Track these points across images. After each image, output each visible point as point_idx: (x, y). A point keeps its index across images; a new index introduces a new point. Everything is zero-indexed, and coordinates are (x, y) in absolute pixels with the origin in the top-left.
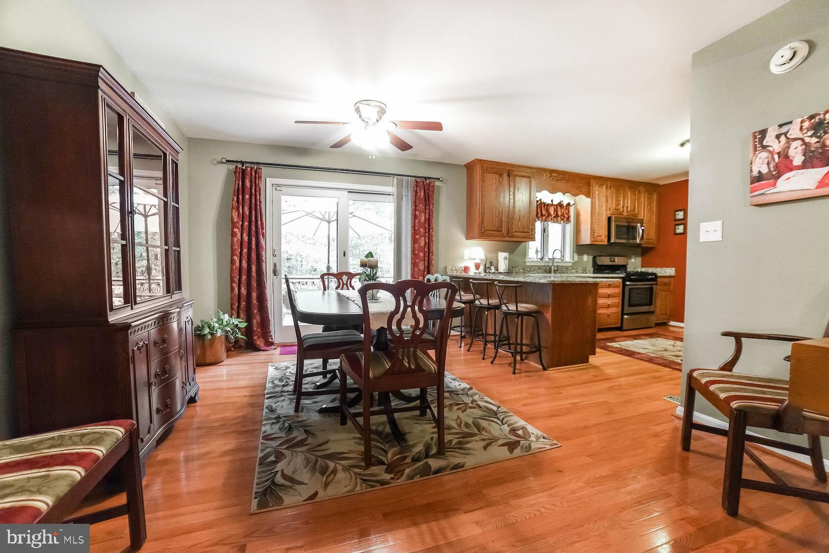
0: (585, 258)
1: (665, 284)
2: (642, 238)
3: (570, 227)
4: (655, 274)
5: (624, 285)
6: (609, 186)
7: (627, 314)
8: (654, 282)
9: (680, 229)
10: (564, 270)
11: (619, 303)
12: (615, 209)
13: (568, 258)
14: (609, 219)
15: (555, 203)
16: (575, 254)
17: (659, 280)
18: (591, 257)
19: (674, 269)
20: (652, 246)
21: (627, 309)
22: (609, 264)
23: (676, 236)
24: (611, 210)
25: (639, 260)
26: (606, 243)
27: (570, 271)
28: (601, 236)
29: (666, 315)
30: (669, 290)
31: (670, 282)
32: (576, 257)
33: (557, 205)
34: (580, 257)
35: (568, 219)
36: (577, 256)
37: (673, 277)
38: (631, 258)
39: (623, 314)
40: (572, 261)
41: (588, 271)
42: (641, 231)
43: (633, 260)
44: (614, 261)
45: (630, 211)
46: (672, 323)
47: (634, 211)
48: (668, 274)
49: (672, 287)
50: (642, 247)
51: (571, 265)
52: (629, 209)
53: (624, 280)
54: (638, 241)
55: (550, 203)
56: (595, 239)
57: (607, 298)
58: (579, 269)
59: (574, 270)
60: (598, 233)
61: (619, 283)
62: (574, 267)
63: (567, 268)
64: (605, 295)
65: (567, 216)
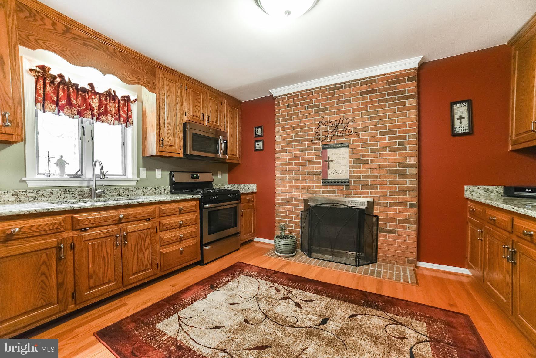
0: (159, 174)
1: (249, 201)
2: (225, 153)
3: (132, 132)
4: (238, 192)
5: (202, 208)
6: (185, 85)
7: (207, 244)
8: (237, 202)
9: (260, 145)
10: (121, 191)
11: (196, 232)
12: (193, 115)
13: (130, 175)
14: (185, 125)
15: (99, 90)
16: (141, 169)
17: (242, 197)
18: (167, 173)
19: (255, 185)
20: (236, 162)
21: (208, 238)
22: (190, 181)
23: (256, 152)
24: (188, 115)
25: (226, 176)
26: (181, 155)
27: (131, 193)
28: (174, 146)
29: (251, 232)
30: (252, 207)
31: (253, 198)
32: (143, 174)
33: (102, 94)
34: (150, 173)
35: (128, 119)
36: (145, 172)
37: (255, 193)
38: (217, 174)
39: (202, 245)
40: (135, 178)
41: (163, 189)
42: (223, 145)
43: (220, 177)
44: (197, 177)
45: (211, 121)
46: (257, 239)
47: (216, 122)
48: (251, 191)
49: (254, 203)
50: (227, 163)
51: (134, 183)
52: (210, 119)
53: (202, 202)
54: (220, 155)
56: (163, 149)
57: (178, 229)
58: (149, 189)
59: (140, 190)
60: (168, 142)
61: (193, 206)
62: (140, 187)
63: (127, 188)
64: (174, 226)
65: (125, 116)
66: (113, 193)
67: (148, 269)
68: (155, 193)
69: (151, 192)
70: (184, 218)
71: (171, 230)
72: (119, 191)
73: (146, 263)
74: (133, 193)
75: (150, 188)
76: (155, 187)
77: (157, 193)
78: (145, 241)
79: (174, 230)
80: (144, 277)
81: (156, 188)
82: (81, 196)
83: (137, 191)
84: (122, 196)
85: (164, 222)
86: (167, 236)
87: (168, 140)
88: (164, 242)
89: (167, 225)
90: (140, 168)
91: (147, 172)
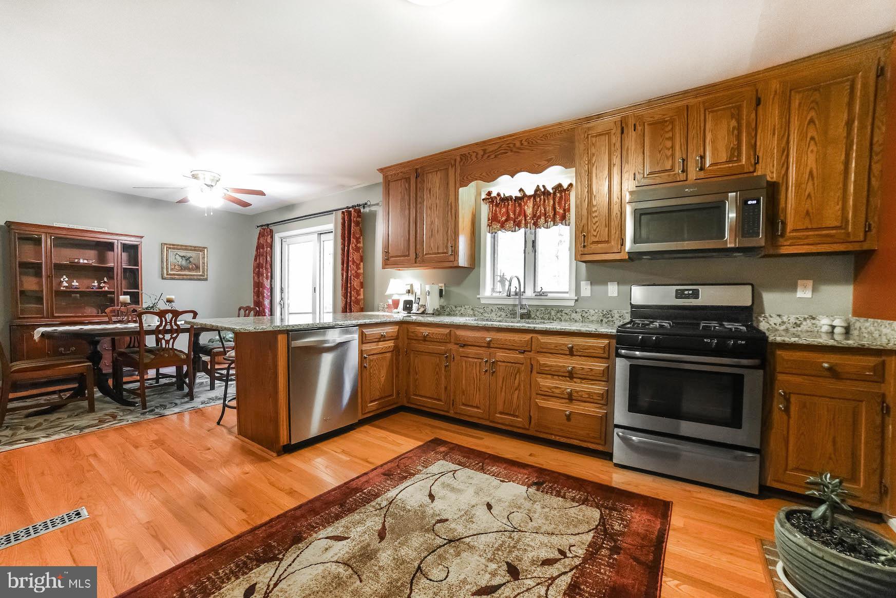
0: (613, 289)
10: (553, 313)
11: (602, 395)
12: (651, 173)
15: (530, 191)
17: (784, 354)
24: (639, 177)
27: (565, 317)
28: (607, 241)
31: (874, 369)
32: (586, 289)
33: (534, 196)
34: (598, 288)
35: (564, 216)
36: (589, 287)
38: (790, 288)
40: (573, 296)
41: (617, 316)
45: (713, 165)
51: (572, 303)
52: (708, 161)
55: (519, 195)
56: (586, 250)
57: (568, 379)
58: (591, 314)
59: (577, 314)
60: (596, 236)
61: (600, 348)
62: (578, 310)
63: (560, 310)
64: (558, 371)
65: (561, 211)
66: (543, 315)
67: (517, 417)
68: (602, 321)
69: (594, 318)
70: (577, 364)
71: (555, 377)
72: (550, 313)
73: (514, 406)
74: (567, 317)
75: (594, 312)
76: (603, 311)
77: (605, 320)
78: (515, 377)
79: (560, 378)
80: (511, 423)
81: (605, 312)
82: (512, 316)
83: (574, 315)
84: (553, 319)
85: (543, 360)
86: (546, 383)
87: (595, 234)
88: (541, 390)
89: (546, 367)
90: (582, 282)
91: (593, 287)
